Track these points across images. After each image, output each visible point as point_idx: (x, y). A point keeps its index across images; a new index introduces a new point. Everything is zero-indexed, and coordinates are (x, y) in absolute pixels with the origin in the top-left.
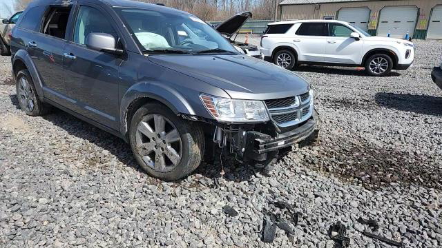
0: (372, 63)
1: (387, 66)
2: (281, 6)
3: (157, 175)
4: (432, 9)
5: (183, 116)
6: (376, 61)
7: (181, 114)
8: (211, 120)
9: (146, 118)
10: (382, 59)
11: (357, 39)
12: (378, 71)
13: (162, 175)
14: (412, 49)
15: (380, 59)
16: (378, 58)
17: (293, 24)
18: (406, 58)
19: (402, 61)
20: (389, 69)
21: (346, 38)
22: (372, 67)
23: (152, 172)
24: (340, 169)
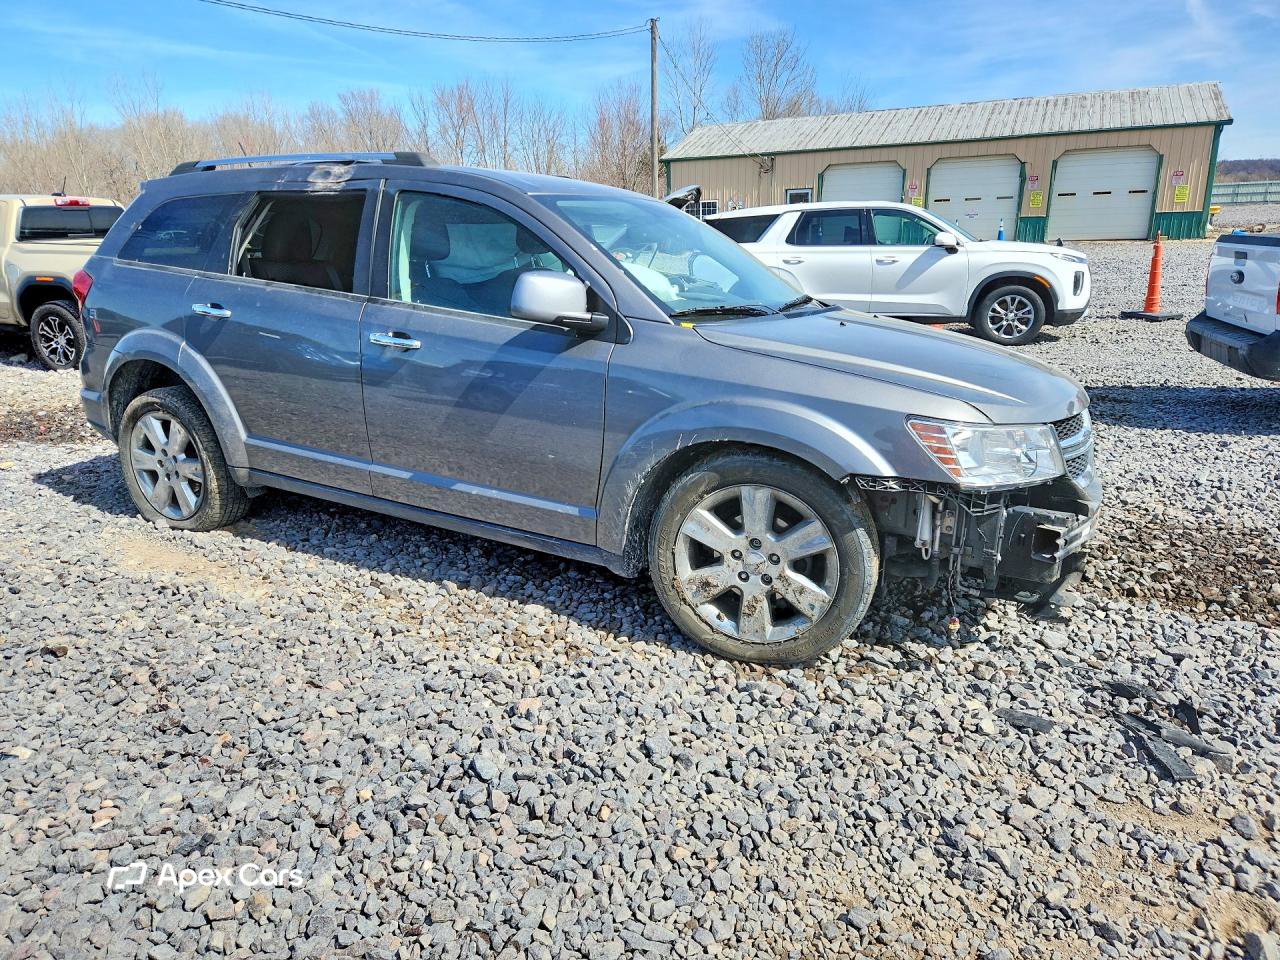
0: (994, 311)
1: (1032, 316)
2: (667, 163)
3: (750, 652)
4: (1055, 164)
5: (860, 483)
6: (1003, 304)
7: (853, 476)
8: (943, 485)
9: (711, 499)
10: (1018, 298)
11: (952, 250)
12: (1009, 330)
13: (769, 652)
14: (1083, 268)
15: (1013, 300)
16: (1008, 299)
17: (775, 217)
18: (1075, 294)
19: (1068, 302)
20: (1037, 324)
21: (924, 248)
22: (994, 320)
23: (731, 646)
24: (1157, 586)
